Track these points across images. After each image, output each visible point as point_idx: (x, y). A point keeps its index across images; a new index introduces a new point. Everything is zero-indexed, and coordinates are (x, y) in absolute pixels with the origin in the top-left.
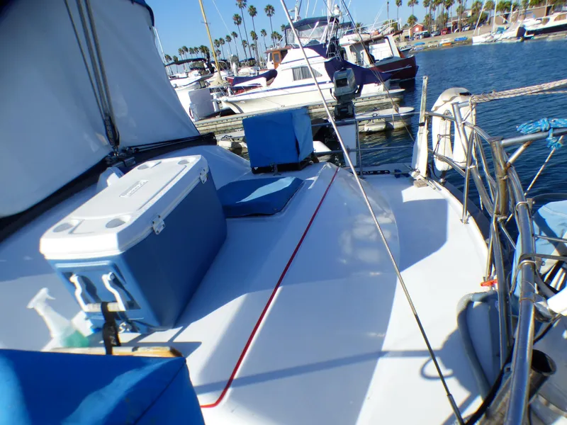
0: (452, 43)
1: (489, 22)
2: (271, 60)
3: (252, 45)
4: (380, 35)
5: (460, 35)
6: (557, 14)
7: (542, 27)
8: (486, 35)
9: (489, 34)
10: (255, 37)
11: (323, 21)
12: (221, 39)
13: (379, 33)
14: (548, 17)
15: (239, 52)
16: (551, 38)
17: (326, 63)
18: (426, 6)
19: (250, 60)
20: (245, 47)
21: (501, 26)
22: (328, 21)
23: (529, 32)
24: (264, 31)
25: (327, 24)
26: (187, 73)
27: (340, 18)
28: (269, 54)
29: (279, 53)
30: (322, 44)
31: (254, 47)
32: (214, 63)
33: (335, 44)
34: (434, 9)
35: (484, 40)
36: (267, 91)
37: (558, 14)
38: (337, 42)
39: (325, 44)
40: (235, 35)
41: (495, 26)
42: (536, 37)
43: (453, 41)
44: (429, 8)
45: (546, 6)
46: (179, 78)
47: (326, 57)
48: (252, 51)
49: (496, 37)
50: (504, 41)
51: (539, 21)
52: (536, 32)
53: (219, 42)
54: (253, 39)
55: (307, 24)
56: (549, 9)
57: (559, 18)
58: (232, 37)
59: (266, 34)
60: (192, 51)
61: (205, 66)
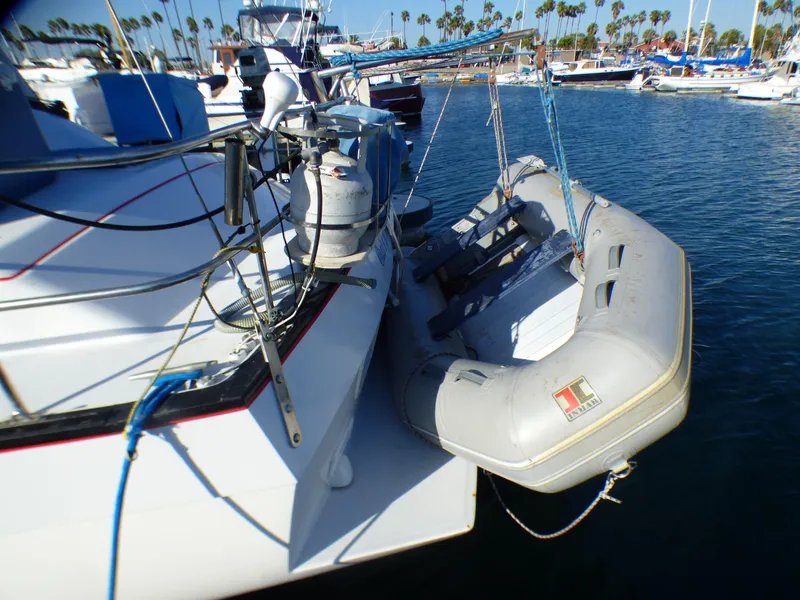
0: (471, 80)
1: (514, 61)
2: (218, 61)
3: (190, 39)
4: (376, 49)
5: (482, 70)
6: (585, 61)
7: (569, 73)
8: (510, 74)
9: (513, 74)
10: (194, 27)
11: (295, 14)
12: (133, 21)
13: (375, 47)
14: (577, 62)
15: (167, 46)
16: (579, 86)
17: (300, 74)
18: (440, 27)
19: (185, 59)
20: (176, 39)
21: (527, 66)
22: (303, 16)
23: (557, 78)
24: (208, 21)
25: (300, 18)
26: (68, 62)
27: (319, 15)
28: (215, 52)
29: (231, 52)
30: (295, 47)
31: (194, 42)
32: (120, 53)
33: (313, 49)
34: (450, 33)
35: (508, 80)
36: (213, 105)
37: (587, 61)
38: (317, 49)
39: (299, 49)
40: (158, 18)
41: (520, 66)
42: (563, 85)
43: (472, 76)
44: (443, 30)
45: (575, 51)
46: (52, 67)
47: (301, 67)
48: (189, 48)
49: (522, 78)
50: (531, 85)
51: (566, 66)
52: (564, 79)
53: (129, 25)
54: (191, 29)
55: (272, 13)
56: (578, 53)
57: (587, 66)
58: (153, 20)
59: (212, 27)
60: (77, 29)
61: (104, 55)
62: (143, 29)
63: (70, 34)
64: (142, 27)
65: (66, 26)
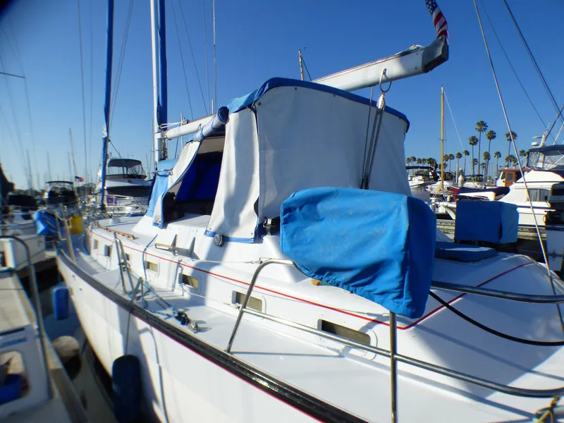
2: (502, 179)
3: (483, 164)
10: (487, 157)
12: (451, 155)
19: (477, 176)
20: (474, 164)
24: (498, 154)
26: (412, 177)
28: (502, 173)
29: (514, 174)
31: (485, 166)
40: (467, 153)
48: (481, 169)
53: (448, 157)
58: (463, 155)
59: (500, 156)
60: (420, 161)
61: (430, 174)
62: (456, 159)
63: (415, 164)
64: (455, 158)
65: (414, 159)
